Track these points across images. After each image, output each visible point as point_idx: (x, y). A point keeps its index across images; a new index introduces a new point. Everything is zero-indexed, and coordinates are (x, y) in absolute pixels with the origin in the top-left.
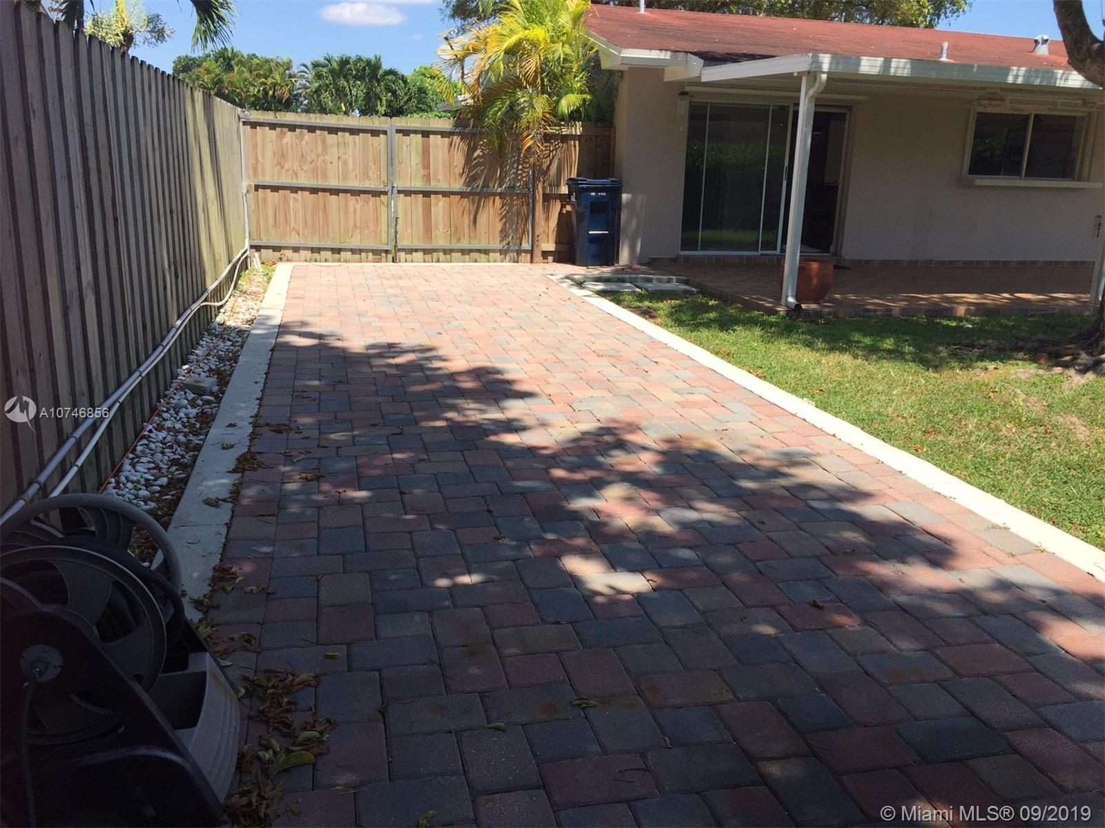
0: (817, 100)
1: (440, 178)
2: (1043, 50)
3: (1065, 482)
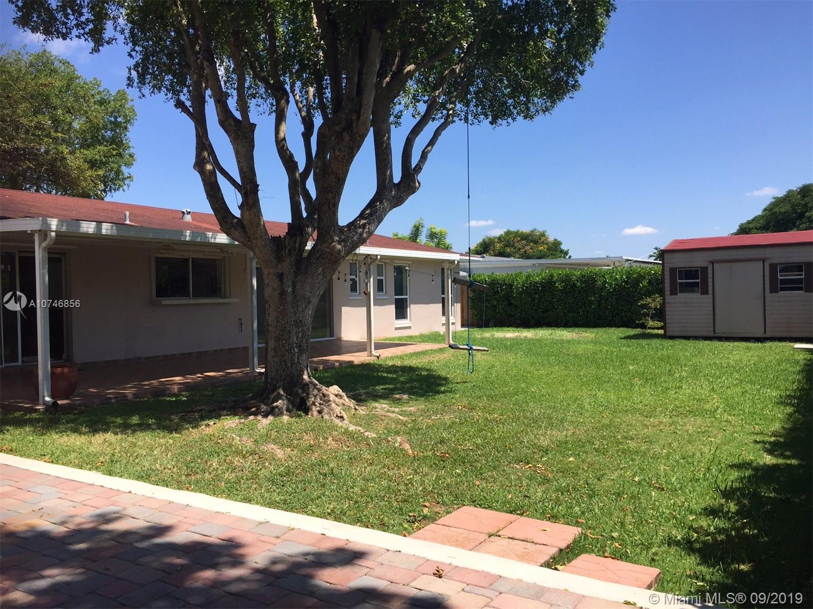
0: (49, 249)
2: (188, 218)
3: (283, 486)
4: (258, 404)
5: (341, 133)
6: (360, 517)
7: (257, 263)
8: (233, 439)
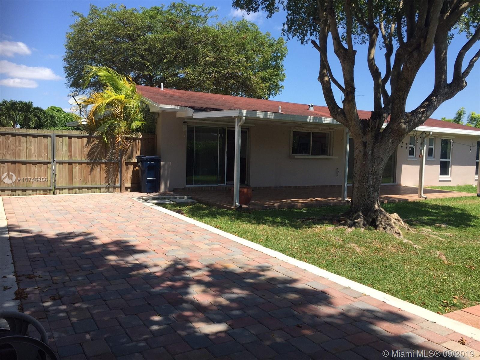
0: (242, 126)
1: (77, 156)
2: (312, 109)
3: (359, 269)
4: (346, 219)
5: (412, 52)
6: (408, 296)
7: (350, 136)
8: (331, 237)
